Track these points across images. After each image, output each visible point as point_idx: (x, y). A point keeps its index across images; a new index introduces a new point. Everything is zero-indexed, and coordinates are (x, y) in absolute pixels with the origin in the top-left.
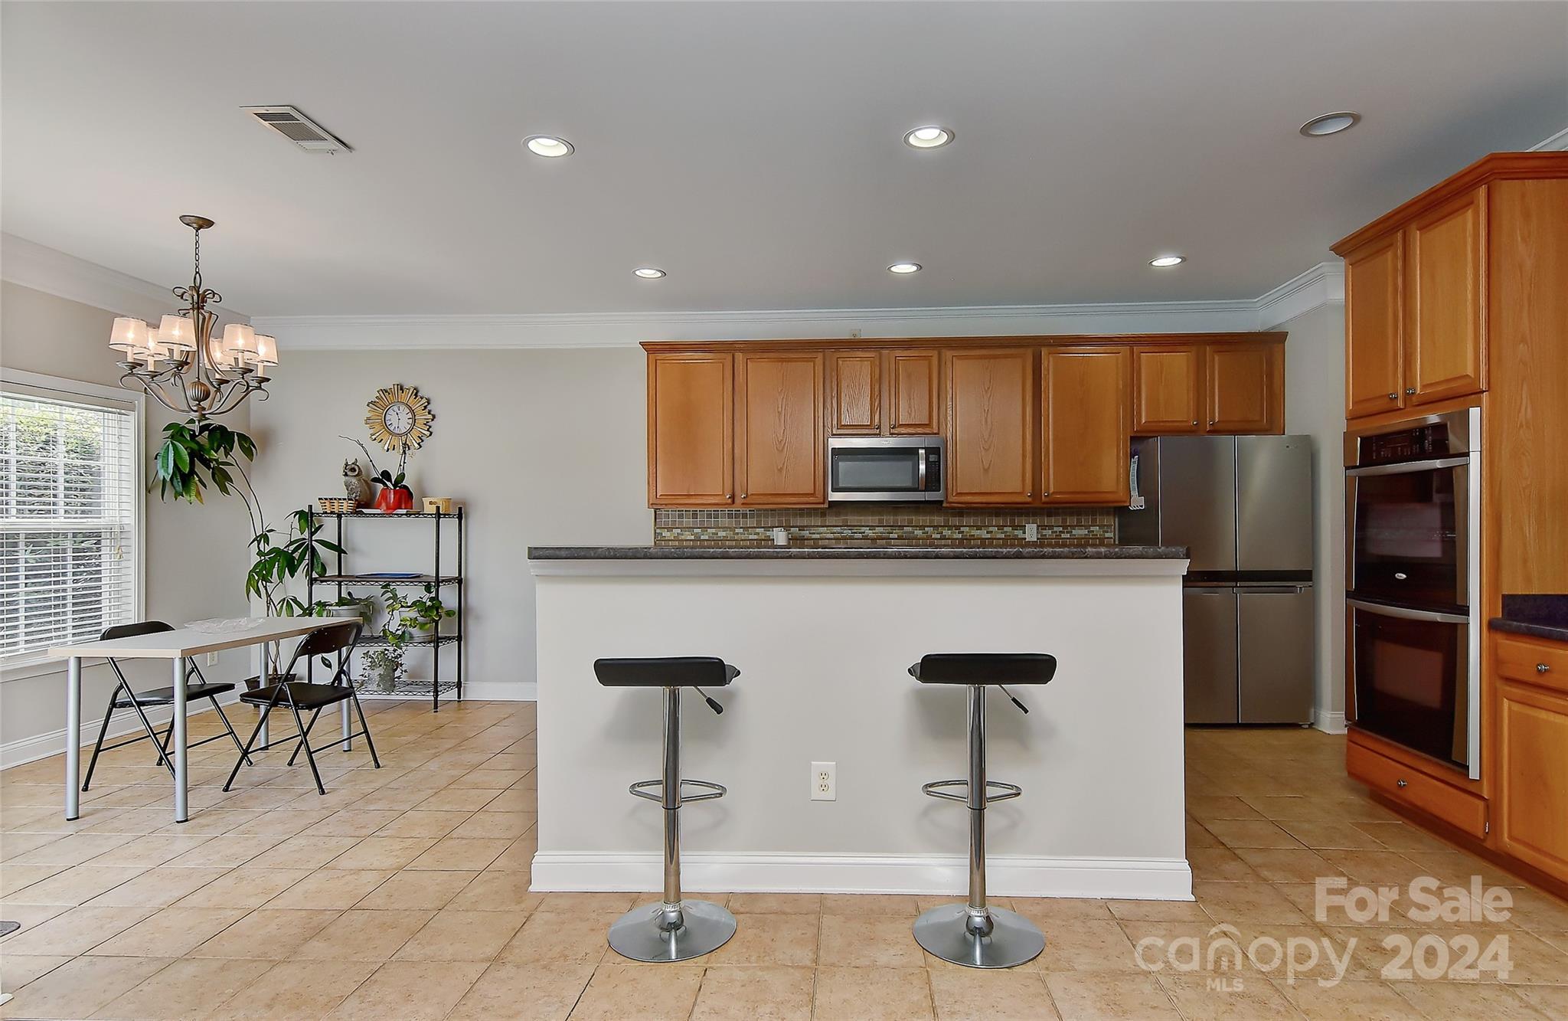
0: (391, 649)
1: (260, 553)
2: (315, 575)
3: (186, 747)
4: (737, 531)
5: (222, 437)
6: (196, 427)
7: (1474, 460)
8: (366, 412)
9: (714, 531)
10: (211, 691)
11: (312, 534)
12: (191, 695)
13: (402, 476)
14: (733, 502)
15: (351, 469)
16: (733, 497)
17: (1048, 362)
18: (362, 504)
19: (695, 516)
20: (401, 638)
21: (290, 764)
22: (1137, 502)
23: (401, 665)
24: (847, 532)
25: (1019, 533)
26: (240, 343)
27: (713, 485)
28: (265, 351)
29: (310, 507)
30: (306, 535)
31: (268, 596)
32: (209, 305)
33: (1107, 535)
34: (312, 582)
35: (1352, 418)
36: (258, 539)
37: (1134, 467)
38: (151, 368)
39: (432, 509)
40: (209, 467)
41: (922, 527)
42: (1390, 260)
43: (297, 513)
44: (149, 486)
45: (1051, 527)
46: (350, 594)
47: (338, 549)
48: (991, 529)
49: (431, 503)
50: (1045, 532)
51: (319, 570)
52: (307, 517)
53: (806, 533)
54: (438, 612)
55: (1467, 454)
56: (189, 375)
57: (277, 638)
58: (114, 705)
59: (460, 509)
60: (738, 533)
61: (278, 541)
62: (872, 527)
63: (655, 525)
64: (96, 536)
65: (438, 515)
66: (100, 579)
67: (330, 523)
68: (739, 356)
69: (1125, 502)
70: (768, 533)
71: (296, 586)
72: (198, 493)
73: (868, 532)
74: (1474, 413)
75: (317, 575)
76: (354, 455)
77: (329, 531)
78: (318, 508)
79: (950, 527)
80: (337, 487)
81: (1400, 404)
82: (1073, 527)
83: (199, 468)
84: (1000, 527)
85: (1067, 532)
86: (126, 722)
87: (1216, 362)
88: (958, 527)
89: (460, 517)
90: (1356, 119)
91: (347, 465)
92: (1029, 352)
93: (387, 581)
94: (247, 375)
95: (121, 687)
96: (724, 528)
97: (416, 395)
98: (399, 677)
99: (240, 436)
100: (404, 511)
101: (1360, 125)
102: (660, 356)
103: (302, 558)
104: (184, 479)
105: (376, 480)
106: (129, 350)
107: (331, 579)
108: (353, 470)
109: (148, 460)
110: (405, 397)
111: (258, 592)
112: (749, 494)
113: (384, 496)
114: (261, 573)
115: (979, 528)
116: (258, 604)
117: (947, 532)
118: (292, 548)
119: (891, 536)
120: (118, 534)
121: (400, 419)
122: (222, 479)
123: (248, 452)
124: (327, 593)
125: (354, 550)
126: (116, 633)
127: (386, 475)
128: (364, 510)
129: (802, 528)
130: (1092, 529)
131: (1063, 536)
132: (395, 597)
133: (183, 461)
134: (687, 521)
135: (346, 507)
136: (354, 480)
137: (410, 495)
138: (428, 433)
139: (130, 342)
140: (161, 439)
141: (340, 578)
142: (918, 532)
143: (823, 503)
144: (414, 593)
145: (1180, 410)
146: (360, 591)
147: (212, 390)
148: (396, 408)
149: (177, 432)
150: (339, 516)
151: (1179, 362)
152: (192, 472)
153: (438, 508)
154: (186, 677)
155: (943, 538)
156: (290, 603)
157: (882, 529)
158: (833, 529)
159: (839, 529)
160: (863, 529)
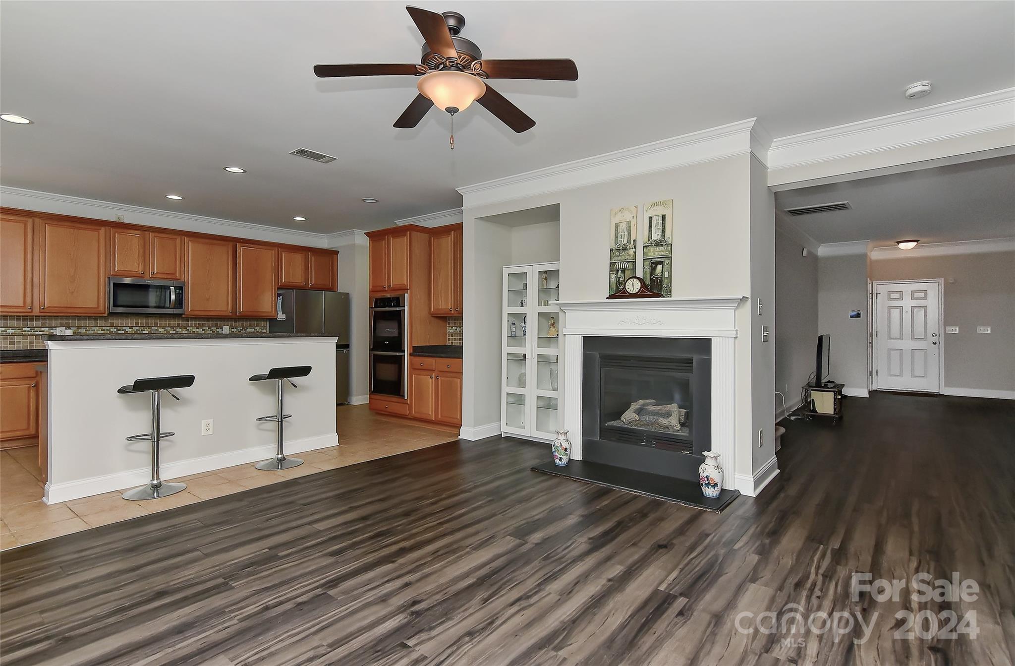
4: (25, 330)
7: (406, 308)
14: (32, 311)
17: (241, 250)
22: (281, 316)
24: (113, 330)
25: (220, 331)
33: (263, 331)
35: (371, 291)
37: (280, 302)
41: (163, 328)
42: (384, 243)
45: (236, 328)
48: (204, 328)
50: (233, 330)
53: (83, 331)
55: (404, 307)
62: (131, 327)
69: (274, 316)
73: (127, 329)
74: (406, 294)
79: (181, 328)
81: (386, 289)
82: (247, 327)
84: (210, 328)
85: (244, 330)
87: (313, 260)
88: (185, 328)
90: (377, 201)
92: (231, 243)
101: (378, 203)
112: (45, 308)
115: (198, 328)
117: (179, 330)
119: (144, 332)
129: (79, 328)
130: (256, 328)
131: (242, 332)
143: (104, 314)
145: (298, 278)
151: (298, 258)
155: (177, 333)
157: (138, 328)
158: (104, 328)
159: (108, 328)
160: (124, 328)
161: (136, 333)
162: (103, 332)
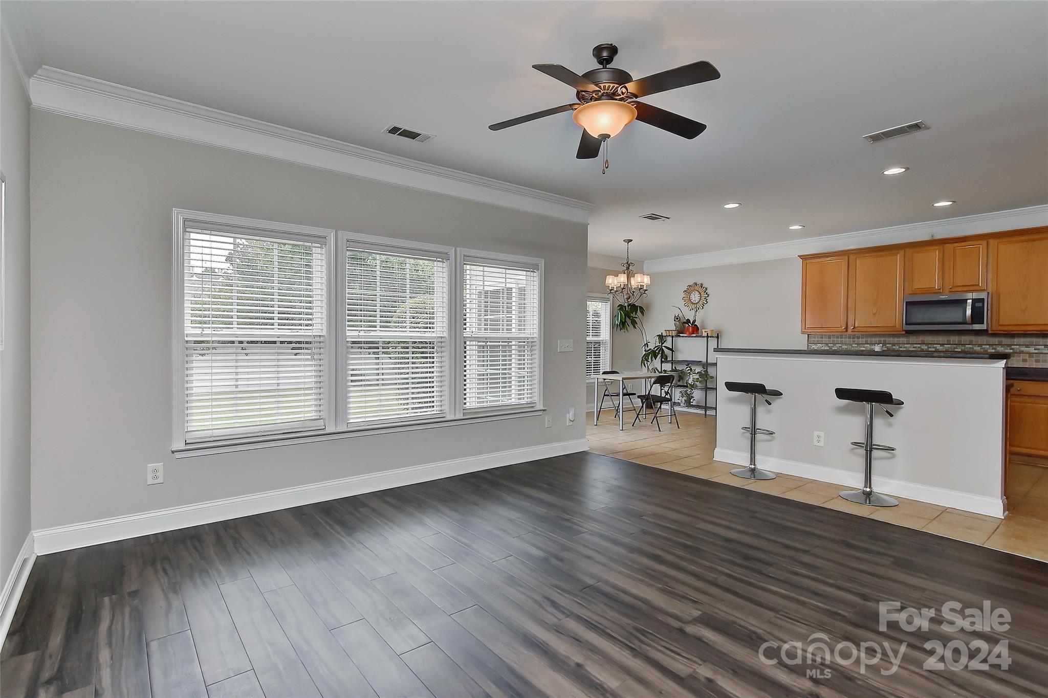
0: (689, 390)
1: (645, 351)
2: (663, 360)
3: (623, 411)
4: (853, 345)
5: (634, 308)
6: (626, 305)
8: (683, 295)
9: (840, 345)
10: (629, 395)
11: (662, 344)
12: (624, 395)
13: (695, 321)
14: (847, 331)
15: (677, 318)
16: (846, 328)
18: (680, 332)
19: (829, 337)
20: (693, 387)
21: (652, 423)
23: (693, 397)
24: (924, 347)
26: (639, 280)
27: (837, 322)
28: (646, 280)
29: (662, 333)
30: (660, 345)
31: (648, 367)
32: (631, 268)
34: (662, 362)
36: (645, 345)
38: (615, 290)
39: (705, 334)
40: (630, 319)
41: (980, 345)
43: (658, 335)
44: (613, 326)
46: (675, 368)
47: (672, 350)
49: (705, 332)
51: (664, 358)
52: (661, 338)
54: (706, 376)
56: (625, 292)
57: (651, 377)
58: (605, 395)
59: (718, 334)
60: (853, 347)
61: (651, 346)
62: (942, 345)
63: (808, 342)
64: (598, 343)
65: (708, 337)
66: (600, 357)
67: (669, 339)
68: (851, 257)
70: (873, 347)
71: (657, 363)
72: (627, 329)
73: (938, 347)
75: (664, 359)
76: (678, 312)
77: (668, 343)
78: (664, 334)
80: (671, 326)
83: (628, 320)
86: (608, 403)
89: (718, 337)
91: (675, 316)
93: (688, 363)
94: (642, 290)
95: (606, 390)
96: (846, 344)
97: (702, 287)
98: (692, 402)
99: (640, 307)
100: (695, 335)
102: (808, 261)
103: (658, 353)
104: (623, 324)
105: (684, 323)
106: (610, 285)
107: (668, 362)
108: (677, 319)
109: (613, 317)
110: (697, 288)
111: (645, 365)
112: (856, 326)
113: (688, 329)
114: (645, 358)
116: (645, 370)
118: (656, 349)
120: (605, 343)
121: (695, 297)
122: (634, 323)
123: (643, 313)
124: (667, 367)
125: (677, 350)
126: (605, 373)
127: (688, 321)
128: (681, 335)
129: (894, 345)
132: (691, 370)
133: (623, 317)
134: (825, 340)
135: (674, 333)
136: (678, 323)
137: (698, 329)
138: (706, 302)
139: (610, 283)
140: (616, 308)
141: (672, 362)
142: (977, 349)
143: (902, 331)
144: (698, 369)
146: (679, 368)
147: (631, 295)
148: (694, 293)
149: (621, 307)
150: (673, 337)
152: (625, 321)
153: (708, 334)
154: (623, 389)
156: (655, 370)
157: (949, 346)
158: (915, 345)
159: (919, 345)
160: (935, 346)
161: (947, 351)
162: (914, 349)
